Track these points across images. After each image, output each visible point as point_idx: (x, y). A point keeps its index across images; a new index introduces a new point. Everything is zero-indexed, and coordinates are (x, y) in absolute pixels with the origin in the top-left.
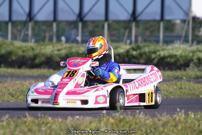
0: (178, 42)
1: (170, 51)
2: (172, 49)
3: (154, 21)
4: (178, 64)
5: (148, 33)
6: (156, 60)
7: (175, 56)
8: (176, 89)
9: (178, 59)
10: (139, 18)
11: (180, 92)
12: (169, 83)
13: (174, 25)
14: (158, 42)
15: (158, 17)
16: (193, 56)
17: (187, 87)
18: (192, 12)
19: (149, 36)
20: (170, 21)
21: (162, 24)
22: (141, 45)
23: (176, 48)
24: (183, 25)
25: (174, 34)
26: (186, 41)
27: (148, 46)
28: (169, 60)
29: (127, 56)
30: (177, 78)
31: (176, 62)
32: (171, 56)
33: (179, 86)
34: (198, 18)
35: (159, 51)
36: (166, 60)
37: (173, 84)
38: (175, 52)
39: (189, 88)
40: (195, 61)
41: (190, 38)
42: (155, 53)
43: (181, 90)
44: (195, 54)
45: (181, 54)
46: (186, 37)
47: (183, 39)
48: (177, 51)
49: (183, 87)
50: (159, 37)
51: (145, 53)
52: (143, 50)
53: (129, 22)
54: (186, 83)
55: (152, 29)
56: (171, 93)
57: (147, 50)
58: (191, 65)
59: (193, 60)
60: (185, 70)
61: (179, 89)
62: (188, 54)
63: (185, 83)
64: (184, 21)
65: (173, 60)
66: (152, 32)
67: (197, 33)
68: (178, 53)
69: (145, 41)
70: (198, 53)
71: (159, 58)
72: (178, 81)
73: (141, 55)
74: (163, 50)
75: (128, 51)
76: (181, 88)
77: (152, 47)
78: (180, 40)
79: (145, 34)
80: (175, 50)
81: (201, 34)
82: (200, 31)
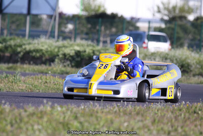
0: (44, 37)
1: (36, 45)
2: (38, 44)
3: (21, 14)
4: (44, 59)
5: (14, 27)
6: (22, 54)
7: (41, 50)
8: (41, 83)
9: (43, 53)
10: (6, 11)
11: (45, 86)
12: (34, 77)
13: (40, 20)
14: (24, 36)
15: (25, 11)
16: (59, 51)
17: (52, 82)
18: (59, 8)
19: (15, 30)
20: (36, 15)
21: (28, 18)
22: (8, 38)
23: (42, 43)
24: (49, 20)
25: (40, 29)
26: (52, 36)
27: (14, 39)
28: (34, 54)
30: (42, 73)
31: (41, 57)
32: (37, 51)
33: (44, 80)
34: (65, 15)
35: (24, 44)
36: (31, 54)
37: (38, 78)
38: (40, 47)
39: (53, 83)
40: (61, 56)
41: (56, 34)
42: (20, 46)
43: (46, 84)
44: (60, 49)
45: (47, 49)
46: (52, 32)
47: (49, 34)
48: (43, 46)
49: (48, 81)
50: (25, 31)
51: (10, 46)
52: (8, 43)
54: (52, 77)
55: (18, 23)
56: (35, 87)
57: (12, 43)
58: (56, 60)
59: (58, 55)
60: (50, 65)
61: (44, 83)
62: (54, 49)
63: (50, 78)
64: (50, 17)
65: (38, 55)
66: (18, 26)
67: (63, 29)
68: (44, 48)
69: (11, 34)
70: (63, 49)
71: (24, 51)
72: (43, 75)
73: (6, 48)
74: (30, 44)
76: (46, 82)
77: (18, 41)
78: (46, 35)
79: (11, 27)
80: (40, 45)
81: (67, 30)
82: (66, 28)
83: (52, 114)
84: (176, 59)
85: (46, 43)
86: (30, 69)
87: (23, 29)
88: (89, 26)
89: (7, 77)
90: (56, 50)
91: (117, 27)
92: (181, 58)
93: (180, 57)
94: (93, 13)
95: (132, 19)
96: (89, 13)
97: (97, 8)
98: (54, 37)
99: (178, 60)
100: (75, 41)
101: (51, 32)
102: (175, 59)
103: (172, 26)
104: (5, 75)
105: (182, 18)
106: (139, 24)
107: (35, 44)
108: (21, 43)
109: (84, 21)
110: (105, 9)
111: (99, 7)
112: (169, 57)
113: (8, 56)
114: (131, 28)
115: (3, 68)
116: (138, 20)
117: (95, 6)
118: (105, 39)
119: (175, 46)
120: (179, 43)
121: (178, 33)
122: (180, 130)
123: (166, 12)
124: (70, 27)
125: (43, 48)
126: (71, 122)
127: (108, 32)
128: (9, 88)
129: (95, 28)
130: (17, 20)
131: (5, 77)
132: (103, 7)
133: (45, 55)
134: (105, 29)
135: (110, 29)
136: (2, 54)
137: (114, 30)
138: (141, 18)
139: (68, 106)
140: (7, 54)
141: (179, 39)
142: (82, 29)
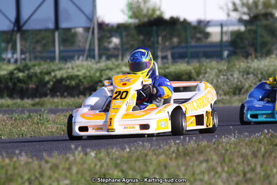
0: (81, 58)
1: (70, 70)
2: (73, 68)
3: (47, 30)
4: (82, 87)
5: (39, 48)
6: (51, 83)
7: (78, 76)
9: (80, 80)
10: (25, 28)
13: (75, 35)
14: (53, 59)
15: (51, 25)
16: (101, 76)
19: (41, 52)
20: (69, 30)
21: (57, 34)
22: (30, 64)
23: (77, 66)
24: (86, 34)
25: (76, 48)
26: (91, 56)
27: (40, 65)
28: (68, 82)
29: (11, 79)
31: (78, 85)
32: (71, 78)
34: (107, 25)
35: (54, 71)
36: (64, 83)
38: (75, 72)
41: (96, 52)
42: (49, 73)
44: (103, 72)
45: (85, 74)
46: (91, 50)
47: (86, 53)
48: (79, 71)
50: (54, 52)
51: (35, 74)
52: (32, 71)
53: (11, 33)
55: (44, 42)
57: (37, 70)
59: (101, 82)
62: (94, 74)
64: (87, 29)
65: (73, 83)
66: (44, 46)
67: (106, 44)
68: (81, 73)
69: (36, 58)
70: (107, 72)
71: (54, 80)
73: (30, 77)
74: (60, 69)
75: (11, 73)
77: (45, 66)
78: (83, 55)
79: (34, 48)
80: (76, 69)
81: (111, 46)
82: (110, 42)
83: (84, 162)
84: (262, 73)
85: (83, 66)
86: (64, 103)
87: (52, 49)
88: (142, 37)
89: (30, 116)
90: (98, 74)
91: (179, 36)
92: (268, 70)
93: (266, 69)
94: (146, 20)
95: (200, 22)
96: (140, 20)
97: (150, 12)
98: (93, 57)
99: (264, 73)
100: (122, 59)
101: (89, 50)
102: (259, 72)
103: (253, 28)
104: (27, 114)
105: (268, 15)
106: (209, 30)
107: (68, 68)
108: (50, 70)
109: (134, 32)
110: (162, 13)
111: (154, 10)
112: (251, 70)
113: (32, 88)
114: (199, 35)
115: (27, 105)
116: (208, 23)
117: (148, 9)
118: (164, 54)
119: (259, 55)
120: (265, 50)
121: (262, 36)
122: (258, 169)
123: (245, 10)
124: (116, 41)
125: (79, 73)
126: (111, 172)
127: (167, 44)
128: (34, 131)
129: (149, 40)
130: (43, 38)
131: (28, 118)
132: (159, 9)
133: (83, 83)
134: (162, 39)
135: (171, 39)
136: (24, 86)
137: (175, 40)
138: (212, 21)
139: (107, 149)
140: (32, 86)
141: (264, 44)
142: (132, 42)
